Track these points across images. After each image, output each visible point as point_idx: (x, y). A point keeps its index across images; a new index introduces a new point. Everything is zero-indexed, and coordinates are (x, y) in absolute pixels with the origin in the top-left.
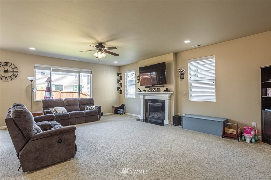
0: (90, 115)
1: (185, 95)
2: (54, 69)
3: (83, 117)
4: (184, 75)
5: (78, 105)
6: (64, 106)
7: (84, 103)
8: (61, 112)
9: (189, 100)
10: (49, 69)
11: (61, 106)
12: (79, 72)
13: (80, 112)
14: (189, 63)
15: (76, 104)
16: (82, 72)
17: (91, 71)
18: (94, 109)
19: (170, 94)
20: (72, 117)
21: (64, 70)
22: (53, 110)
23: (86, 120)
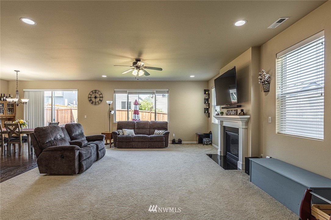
0: (154, 140)
1: (271, 122)
2: (130, 92)
3: (146, 142)
4: (269, 84)
5: (148, 128)
6: (134, 129)
7: (155, 127)
8: (127, 135)
9: (277, 131)
10: (125, 92)
11: (132, 128)
12: (153, 93)
13: (143, 136)
14: (277, 60)
15: (146, 127)
16: (158, 92)
17: (168, 90)
18: (161, 134)
19: (246, 120)
20: (134, 140)
21: (139, 92)
22: (120, 131)
23: (149, 145)
